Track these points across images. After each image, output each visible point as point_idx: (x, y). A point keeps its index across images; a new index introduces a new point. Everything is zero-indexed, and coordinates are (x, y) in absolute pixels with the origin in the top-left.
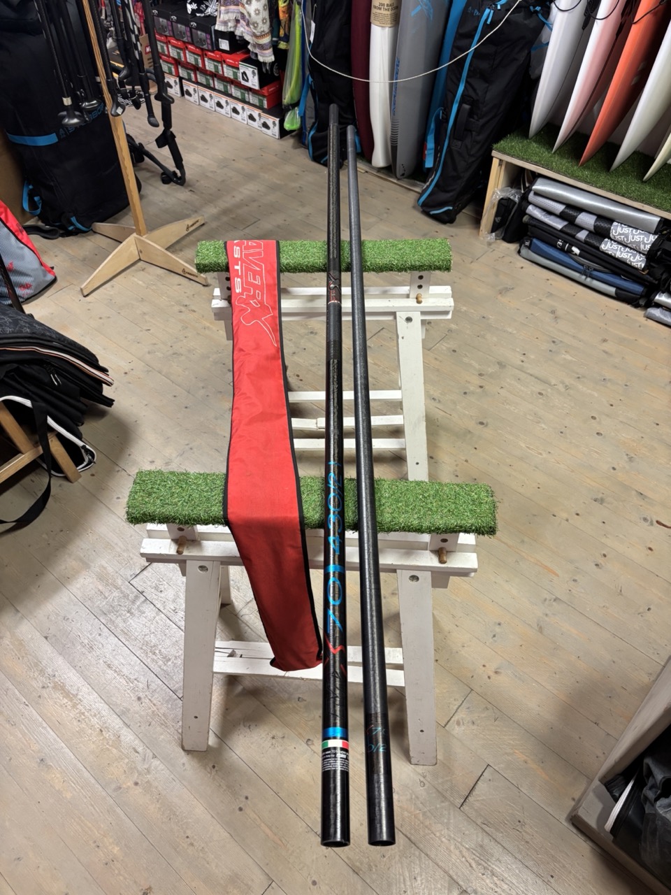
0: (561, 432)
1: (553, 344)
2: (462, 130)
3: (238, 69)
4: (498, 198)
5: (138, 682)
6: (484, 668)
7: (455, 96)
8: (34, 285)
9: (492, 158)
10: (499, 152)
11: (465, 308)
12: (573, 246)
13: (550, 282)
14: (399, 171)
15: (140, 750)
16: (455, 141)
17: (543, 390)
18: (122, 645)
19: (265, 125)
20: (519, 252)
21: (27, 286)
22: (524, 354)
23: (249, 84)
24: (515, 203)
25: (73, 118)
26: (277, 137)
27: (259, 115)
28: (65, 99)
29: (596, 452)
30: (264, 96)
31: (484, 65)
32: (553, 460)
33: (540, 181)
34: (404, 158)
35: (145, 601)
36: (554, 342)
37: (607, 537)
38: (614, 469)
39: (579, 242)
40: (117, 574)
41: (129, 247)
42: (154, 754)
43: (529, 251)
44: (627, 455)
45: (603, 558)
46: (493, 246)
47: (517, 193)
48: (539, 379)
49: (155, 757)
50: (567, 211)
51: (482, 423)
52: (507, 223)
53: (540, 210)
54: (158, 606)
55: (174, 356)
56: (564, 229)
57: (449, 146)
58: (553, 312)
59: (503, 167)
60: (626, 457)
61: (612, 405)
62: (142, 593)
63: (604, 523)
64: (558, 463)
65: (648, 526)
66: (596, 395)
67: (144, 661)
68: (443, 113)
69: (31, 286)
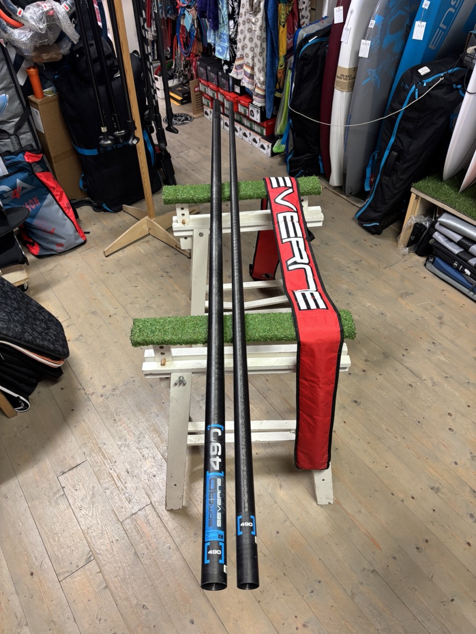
0: (419, 422)
1: (432, 345)
2: (390, 170)
3: (248, 108)
4: (413, 223)
5: (36, 560)
6: (295, 619)
7: (387, 144)
8: (66, 245)
9: (411, 193)
10: (416, 189)
11: (369, 304)
12: (465, 268)
13: (444, 292)
14: (348, 191)
15: (19, 615)
16: (384, 176)
17: (414, 382)
18: (35, 527)
19: (262, 147)
20: (425, 265)
21: (61, 245)
22: (407, 350)
23: (254, 119)
24: (426, 228)
25: (107, 141)
26: (269, 156)
27: (260, 139)
28: (102, 128)
29: (444, 445)
30: (264, 127)
31: (410, 126)
32: (405, 445)
33: (445, 215)
34: (351, 182)
35: (63, 495)
36: (434, 343)
37: (433, 524)
38: (456, 463)
39: (470, 266)
40: (52, 469)
41: (143, 225)
42: (27, 622)
43: (433, 266)
44: (471, 453)
45: (425, 543)
46: (406, 257)
47: (428, 221)
48: (413, 373)
49: (27, 625)
50: (464, 241)
51: (356, 402)
52: (420, 241)
53: (443, 237)
54: (70, 501)
55: (147, 308)
56: (460, 254)
57: (380, 180)
58: (440, 318)
59: (419, 201)
60: (469, 455)
61: (469, 406)
62: (63, 488)
63: (434, 510)
64: (409, 448)
65: (472, 522)
66: (457, 394)
67: (45, 544)
68: (377, 155)
69: (63, 245)
